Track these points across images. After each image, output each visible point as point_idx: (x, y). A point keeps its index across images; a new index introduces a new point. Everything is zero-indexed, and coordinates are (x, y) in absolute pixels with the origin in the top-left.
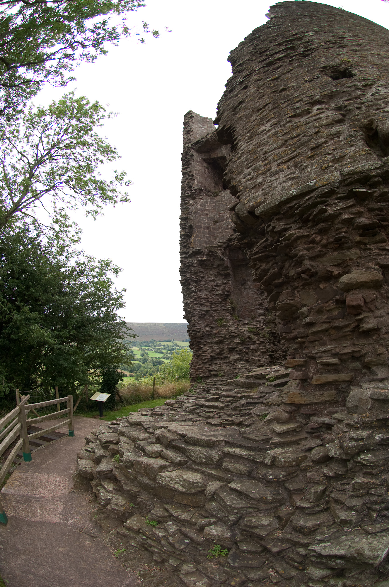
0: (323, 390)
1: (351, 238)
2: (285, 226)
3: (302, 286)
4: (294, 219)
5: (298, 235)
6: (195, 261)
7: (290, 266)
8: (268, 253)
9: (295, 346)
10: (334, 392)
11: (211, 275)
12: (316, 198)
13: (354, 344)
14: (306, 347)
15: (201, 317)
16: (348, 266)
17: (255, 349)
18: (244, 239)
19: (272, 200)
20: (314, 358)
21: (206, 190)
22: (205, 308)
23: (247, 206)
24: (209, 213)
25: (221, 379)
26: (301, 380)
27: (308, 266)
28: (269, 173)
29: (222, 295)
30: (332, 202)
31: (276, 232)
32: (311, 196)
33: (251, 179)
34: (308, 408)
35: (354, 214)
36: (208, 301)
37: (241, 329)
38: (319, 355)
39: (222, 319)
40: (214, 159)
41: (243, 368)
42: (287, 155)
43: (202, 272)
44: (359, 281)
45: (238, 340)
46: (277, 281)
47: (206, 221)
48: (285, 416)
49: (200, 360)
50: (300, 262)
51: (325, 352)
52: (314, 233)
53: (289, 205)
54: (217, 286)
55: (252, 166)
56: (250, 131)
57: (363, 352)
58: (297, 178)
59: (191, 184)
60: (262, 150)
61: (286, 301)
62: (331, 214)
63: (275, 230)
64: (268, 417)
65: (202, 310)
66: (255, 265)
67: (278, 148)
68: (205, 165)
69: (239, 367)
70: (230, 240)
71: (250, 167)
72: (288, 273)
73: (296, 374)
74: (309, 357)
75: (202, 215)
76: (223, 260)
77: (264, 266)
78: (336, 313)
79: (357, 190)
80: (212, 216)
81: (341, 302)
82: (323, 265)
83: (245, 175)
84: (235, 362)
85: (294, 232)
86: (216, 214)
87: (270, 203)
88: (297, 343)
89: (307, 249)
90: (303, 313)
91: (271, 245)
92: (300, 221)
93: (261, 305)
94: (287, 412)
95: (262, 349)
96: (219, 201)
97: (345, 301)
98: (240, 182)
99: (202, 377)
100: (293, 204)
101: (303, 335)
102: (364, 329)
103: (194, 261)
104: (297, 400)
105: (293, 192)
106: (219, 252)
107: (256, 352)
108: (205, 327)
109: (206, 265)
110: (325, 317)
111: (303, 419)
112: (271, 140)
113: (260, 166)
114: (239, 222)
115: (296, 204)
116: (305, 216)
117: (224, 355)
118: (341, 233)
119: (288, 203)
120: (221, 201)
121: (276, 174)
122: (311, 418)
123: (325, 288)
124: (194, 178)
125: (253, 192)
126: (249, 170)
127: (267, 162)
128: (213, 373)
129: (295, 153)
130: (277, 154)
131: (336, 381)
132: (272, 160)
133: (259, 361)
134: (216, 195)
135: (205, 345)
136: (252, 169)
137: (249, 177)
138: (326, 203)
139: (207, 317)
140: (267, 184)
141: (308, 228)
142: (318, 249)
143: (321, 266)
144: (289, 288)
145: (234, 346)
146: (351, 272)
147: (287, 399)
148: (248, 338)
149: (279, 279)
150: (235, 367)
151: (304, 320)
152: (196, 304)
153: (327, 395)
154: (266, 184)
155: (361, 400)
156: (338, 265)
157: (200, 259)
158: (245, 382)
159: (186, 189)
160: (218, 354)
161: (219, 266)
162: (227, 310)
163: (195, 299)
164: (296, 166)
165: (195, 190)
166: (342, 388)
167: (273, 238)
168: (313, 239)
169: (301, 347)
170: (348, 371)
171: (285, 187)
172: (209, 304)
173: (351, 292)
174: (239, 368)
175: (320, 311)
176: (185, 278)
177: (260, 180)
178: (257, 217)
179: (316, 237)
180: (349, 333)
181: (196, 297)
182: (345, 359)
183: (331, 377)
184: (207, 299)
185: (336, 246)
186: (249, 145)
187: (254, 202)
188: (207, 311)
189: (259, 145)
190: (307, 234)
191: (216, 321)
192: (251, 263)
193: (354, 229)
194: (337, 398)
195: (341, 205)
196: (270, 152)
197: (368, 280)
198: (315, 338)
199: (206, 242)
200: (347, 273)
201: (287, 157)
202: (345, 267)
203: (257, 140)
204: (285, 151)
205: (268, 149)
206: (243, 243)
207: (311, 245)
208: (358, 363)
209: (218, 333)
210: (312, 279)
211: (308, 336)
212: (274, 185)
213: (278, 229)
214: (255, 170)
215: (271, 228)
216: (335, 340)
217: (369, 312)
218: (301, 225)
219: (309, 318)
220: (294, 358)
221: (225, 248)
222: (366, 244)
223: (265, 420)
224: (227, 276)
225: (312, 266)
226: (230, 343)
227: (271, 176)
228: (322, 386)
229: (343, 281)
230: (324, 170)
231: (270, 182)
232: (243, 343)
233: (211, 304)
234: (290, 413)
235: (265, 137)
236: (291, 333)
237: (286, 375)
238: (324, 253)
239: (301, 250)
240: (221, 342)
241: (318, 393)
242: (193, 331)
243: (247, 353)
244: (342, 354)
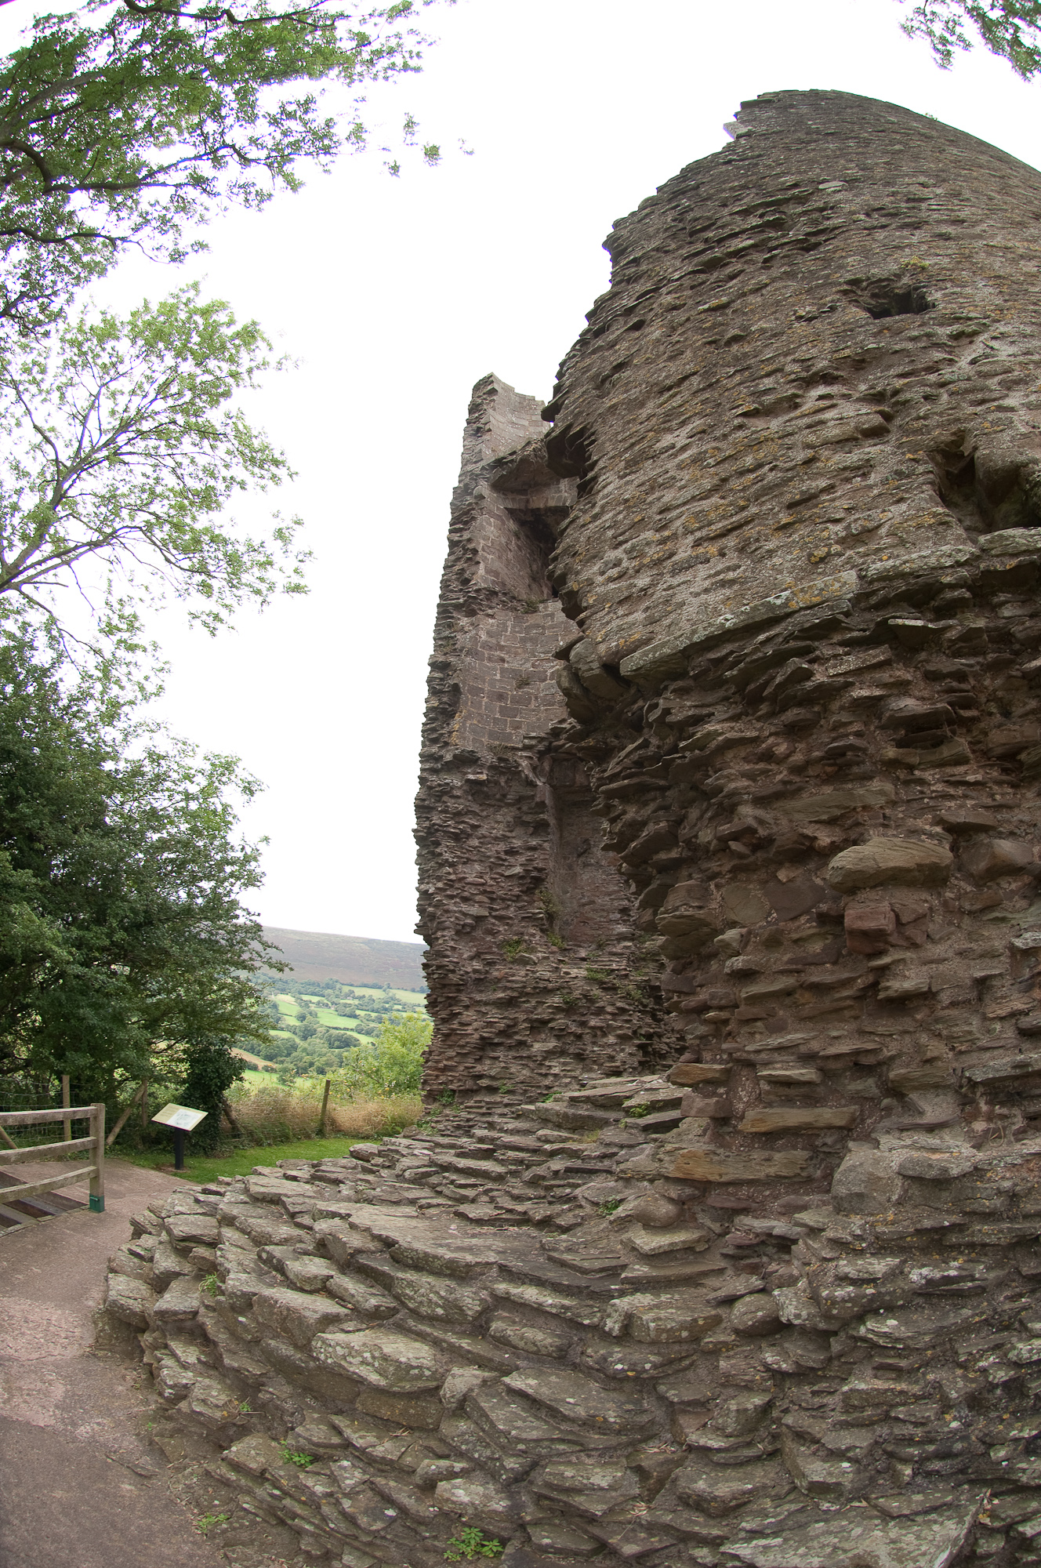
0: (772, 1149)
1: (871, 750)
2: (697, 711)
3: (730, 871)
4: (721, 693)
5: (728, 735)
6: (457, 783)
7: (701, 817)
8: (646, 779)
9: (702, 1029)
10: (801, 1155)
11: (498, 822)
12: (786, 640)
13: (861, 1033)
14: (729, 1034)
15: (462, 932)
16: (858, 824)
17: (601, 1028)
18: (588, 736)
19: (669, 639)
20: (751, 1065)
21: (505, 594)
22: (475, 910)
23: (602, 648)
24: (506, 657)
25: (506, 1101)
26: (713, 1118)
27: (751, 821)
28: (668, 563)
29: (522, 878)
30: (827, 652)
31: (671, 726)
32: (772, 633)
33: (620, 577)
34: (729, 1194)
35: (885, 686)
36: (485, 892)
37: (567, 973)
38: (764, 1056)
39: (518, 942)
40: (536, 512)
41: (565, 1076)
42: (723, 517)
43: (475, 814)
44: (883, 865)
45: (556, 1000)
46: (663, 855)
47: (498, 677)
48: (665, 1209)
49: (450, 1047)
50: (728, 809)
51: (780, 1049)
52: (771, 734)
53: (712, 656)
54: (511, 852)
55: (626, 541)
56: (633, 445)
57: (886, 1053)
58: (742, 584)
59: (467, 575)
60: (659, 499)
61: (683, 911)
62: (821, 685)
63: (669, 719)
64: (620, 1211)
65: (465, 915)
66: (608, 808)
67: (702, 499)
68: (512, 525)
69: (556, 1070)
70: (556, 733)
71: (621, 544)
72: (696, 836)
73: (699, 1102)
74: (738, 1061)
75: (490, 659)
76: (532, 785)
77: (632, 813)
78: (817, 947)
79: (900, 621)
80: (515, 665)
81: (832, 921)
82: (791, 821)
83: (606, 564)
84: (545, 1059)
85: (719, 727)
86: (527, 660)
87: (664, 645)
88: (706, 1022)
89: (751, 776)
90: (726, 945)
91: (656, 758)
92: (737, 698)
93: (624, 911)
94: (671, 1200)
95: (620, 1028)
96: (537, 626)
97: (842, 916)
98: (590, 582)
99: (454, 1091)
100: (724, 652)
101: (723, 1002)
102: (890, 993)
103: (456, 781)
104: (700, 1172)
105: (728, 619)
106: (524, 763)
107: (605, 1035)
108: (472, 958)
109: (487, 796)
110: (785, 958)
111: (714, 1220)
112: (686, 475)
113: (648, 544)
114: (576, 691)
115: (732, 652)
116: (752, 686)
117: (517, 1037)
118: (847, 735)
119: (710, 649)
120: (543, 628)
121: (687, 569)
122: (737, 1220)
123: (790, 881)
124: (478, 559)
125: (620, 613)
126: (619, 553)
127: (666, 533)
128: (484, 1082)
129: (744, 514)
130: (696, 515)
131: (808, 1126)
132: (681, 530)
133: (612, 1058)
134: (531, 608)
135: (467, 1007)
136: (625, 551)
137: (614, 572)
138: (812, 656)
139: (479, 933)
140: (659, 593)
141: (758, 719)
142: (779, 777)
143: (784, 822)
144: (695, 876)
145: (546, 1016)
146: (864, 842)
147: (672, 1168)
148: (585, 996)
149: (669, 850)
150: (543, 1071)
151: (728, 963)
152: (452, 897)
153: (783, 1161)
154: (658, 595)
155: (873, 1180)
156: (832, 822)
157: (471, 777)
158: (566, 1115)
159: (454, 585)
160: (501, 1033)
161: (520, 800)
162: (531, 919)
163: (450, 884)
164: (741, 551)
165: (477, 591)
166: (825, 1144)
167: (662, 739)
168: (769, 750)
169: (717, 1034)
170: (843, 1102)
171: (706, 605)
172: (486, 900)
173: (862, 896)
174: (555, 1075)
175: (773, 942)
176: (427, 824)
177: (642, 581)
178: (626, 682)
179: (778, 744)
180: (849, 1002)
181: (453, 877)
182: (831, 1070)
183: (795, 1116)
184: (483, 884)
185: (829, 769)
186: (627, 483)
187: (622, 641)
188: (479, 919)
189: (653, 486)
190: (755, 734)
191: (500, 946)
192: (600, 803)
193: (882, 728)
194: (811, 1169)
195: (852, 662)
196: (678, 506)
197: (911, 864)
198: (755, 1011)
199: (491, 735)
200: (855, 843)
201: (720, 525)
202: (850, 828)
203: (649, 470)
204: (717, 508)
205: (675, 498)
206: (583, 748)
207: (761, 766)
208: (871, 1082)
209: (505, 978)
210: (759, 854)
211: (737, 1006)
212: (679, 598)
213: (677, 716)
214: (635, 553)
215: (657, 713)
216: (810, 1018)
217: (907, 948)
218: (739, 709)
219: (741, 958)
220: (698, 1060)
221: (541, 755)
222: (911, 768)
223: (612, 1218)
224: (540, 828)
225: (761, 822)
226: (535, 1008)
227: (674, 573)
228: (770, 1138)
229: (839, 864)
230: (817, 563)
231: (670, 587)
232: (569, 1009)
233: (492, 900)
234: (680, 1202)
235: (669, 466)
236: (693, 993)
237: (675, 1103)
238: (794, 787)
239: (734, 776)
240: (510, 1003)
241: (757, 1155)
242: (439, 967)
243: (579, 1037)
244: (828, 1057)
